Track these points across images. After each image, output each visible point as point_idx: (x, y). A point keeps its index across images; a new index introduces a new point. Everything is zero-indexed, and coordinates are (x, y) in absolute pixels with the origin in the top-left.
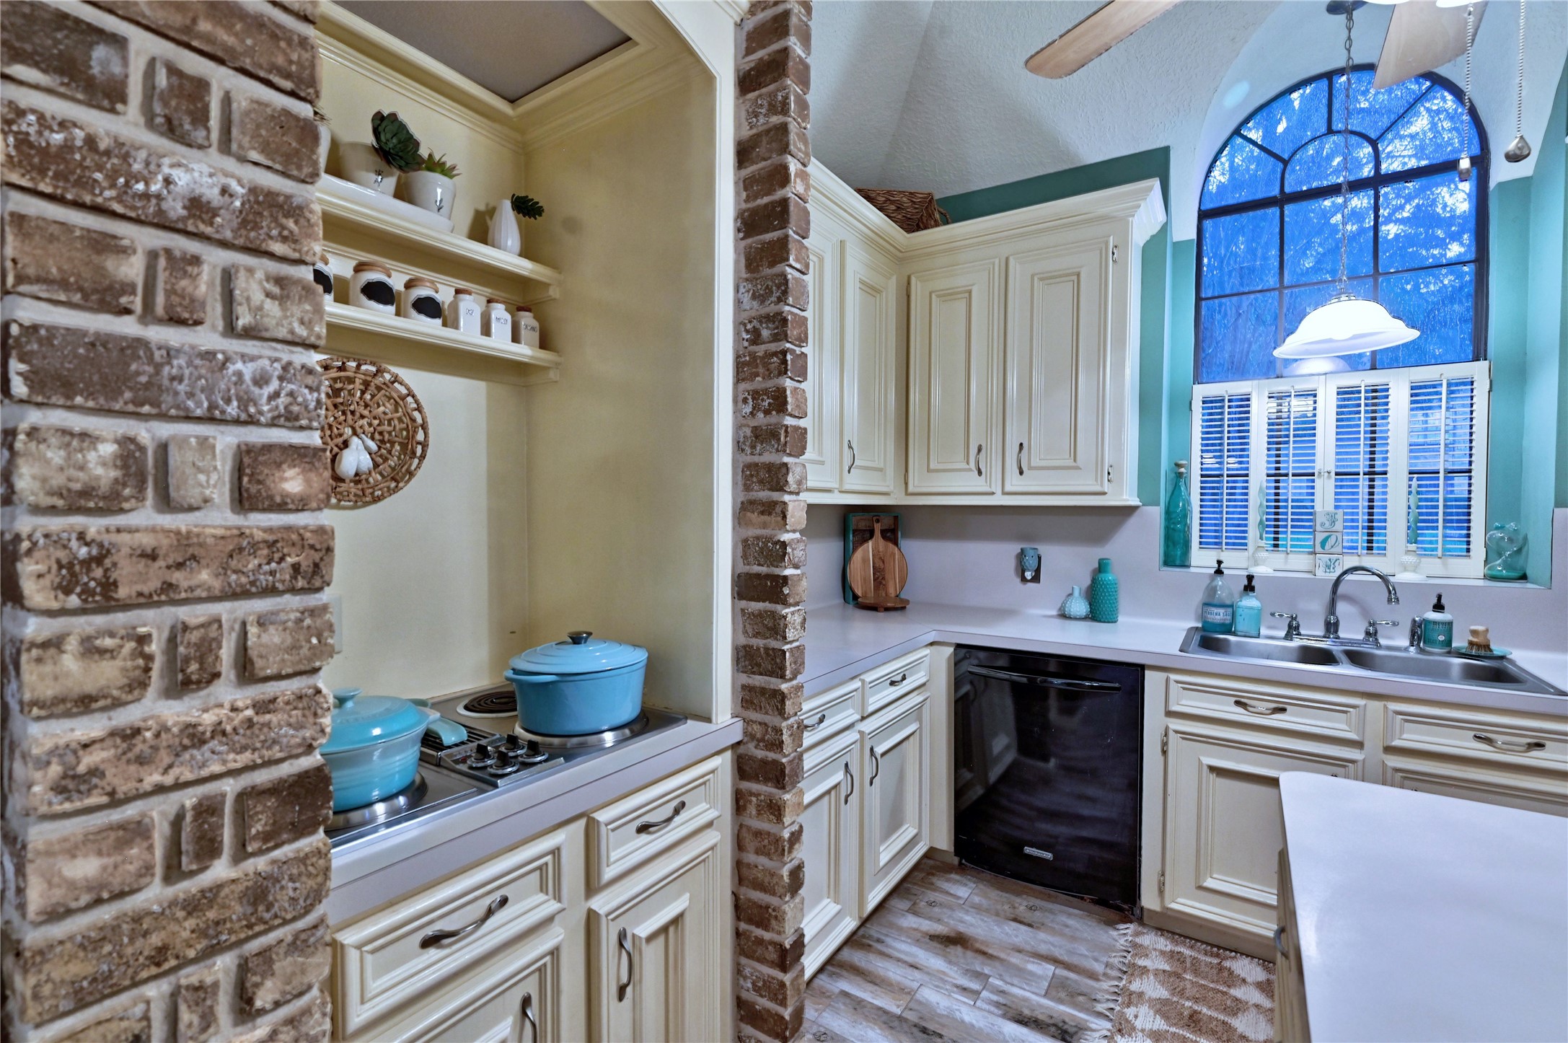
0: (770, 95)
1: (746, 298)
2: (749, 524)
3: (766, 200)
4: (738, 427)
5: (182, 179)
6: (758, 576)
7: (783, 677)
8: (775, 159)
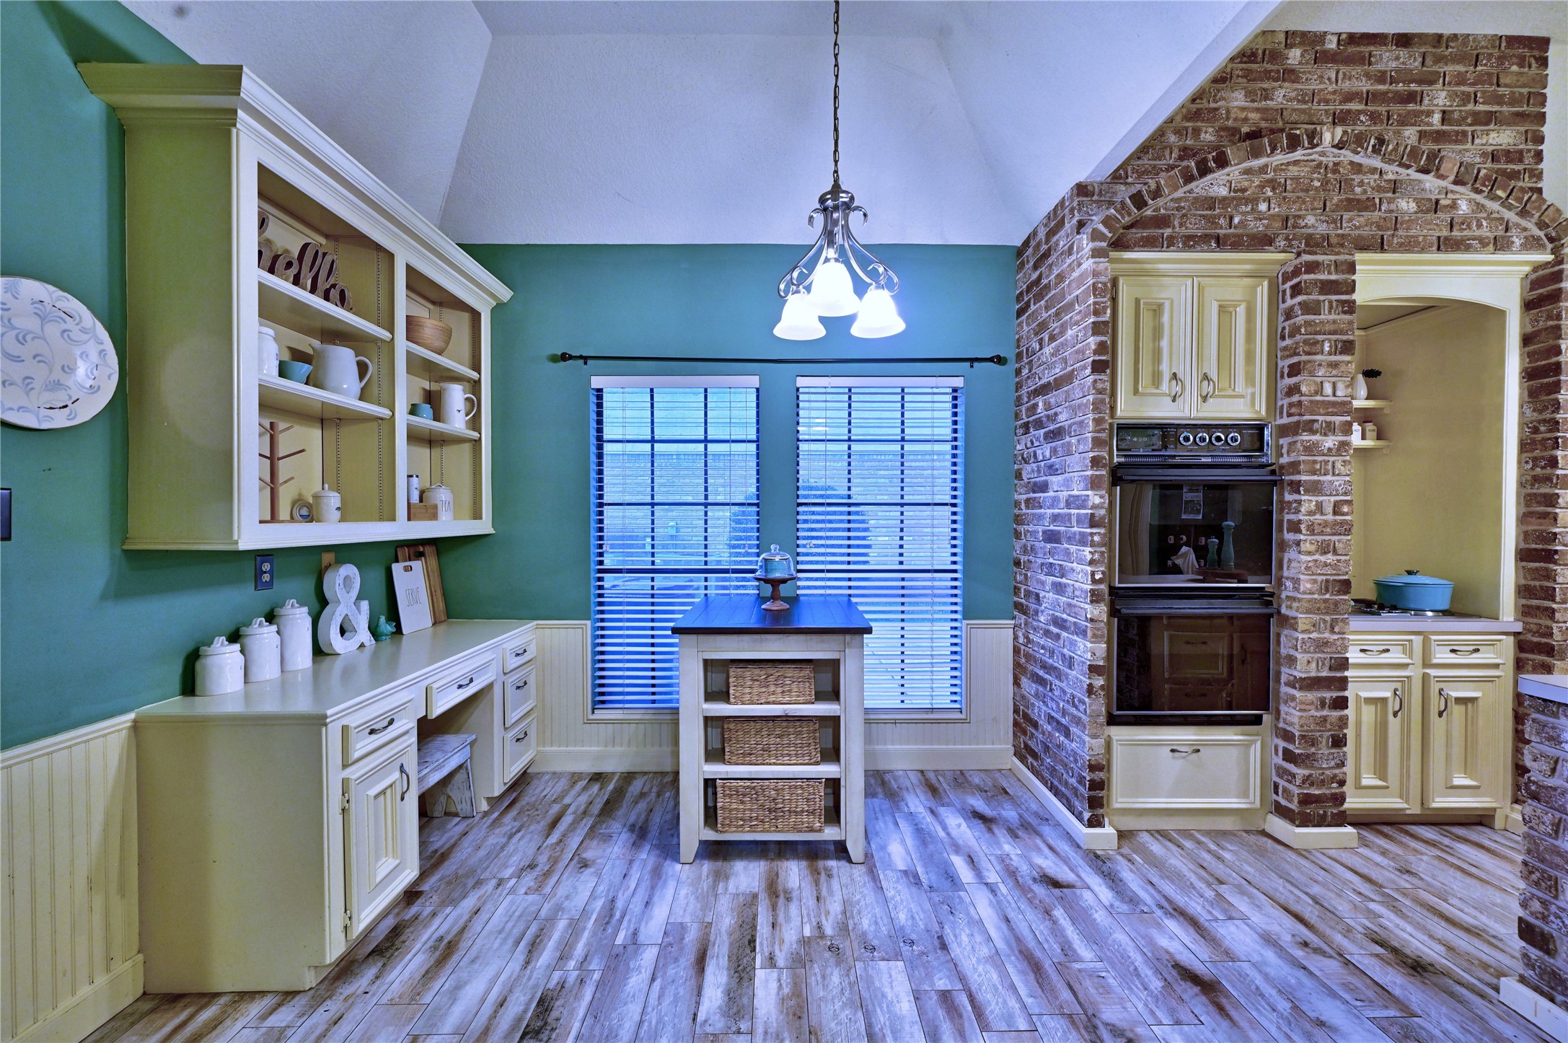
0: (1548, 311)
1: (1528, 412)
2: (1527, 524)
3: (1543, 362)
4: (1521, 475)
5: (1327, 445)
6: (1536, 550)
7: (1554, 600)
8: (1551, 342)
